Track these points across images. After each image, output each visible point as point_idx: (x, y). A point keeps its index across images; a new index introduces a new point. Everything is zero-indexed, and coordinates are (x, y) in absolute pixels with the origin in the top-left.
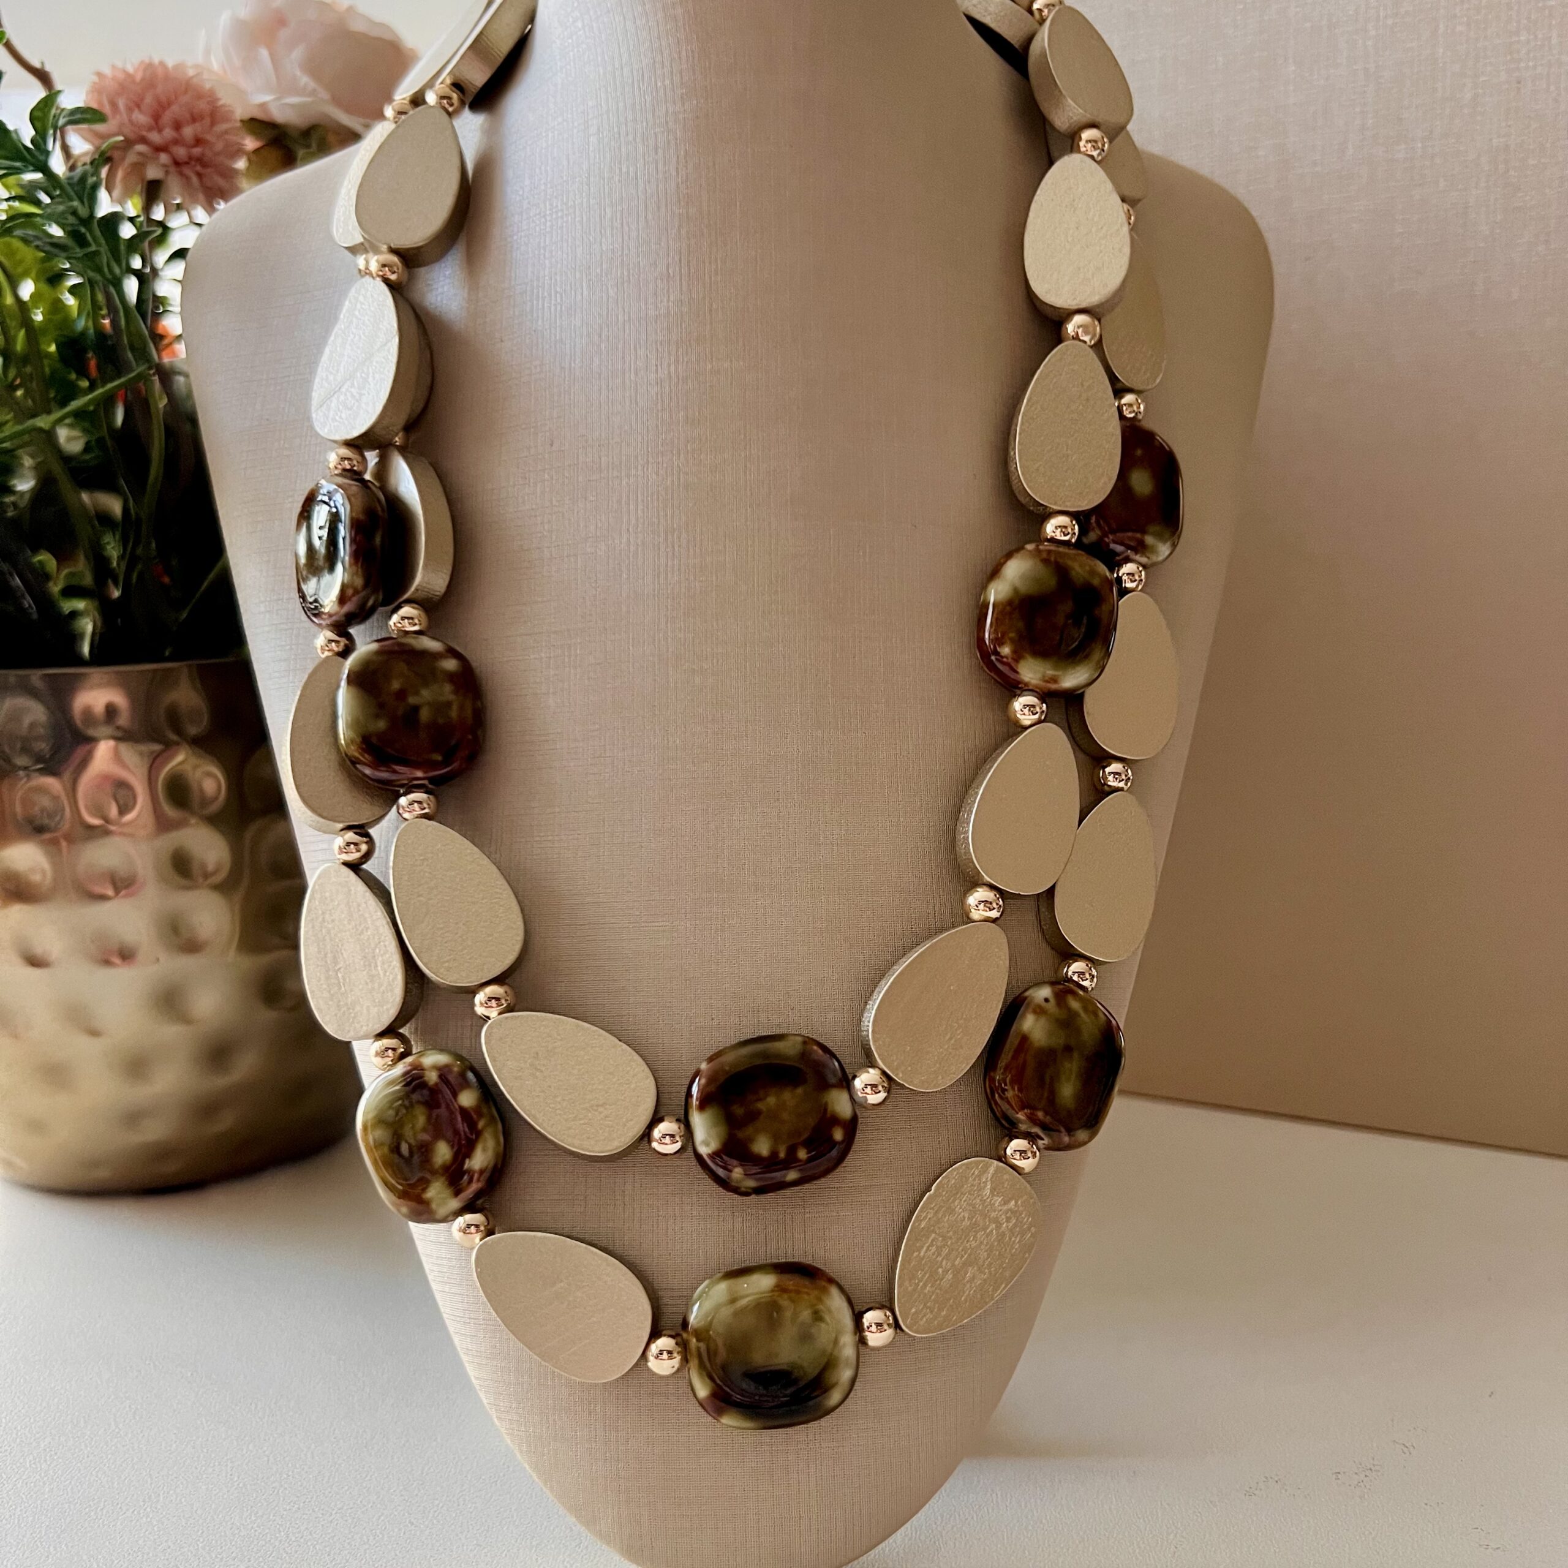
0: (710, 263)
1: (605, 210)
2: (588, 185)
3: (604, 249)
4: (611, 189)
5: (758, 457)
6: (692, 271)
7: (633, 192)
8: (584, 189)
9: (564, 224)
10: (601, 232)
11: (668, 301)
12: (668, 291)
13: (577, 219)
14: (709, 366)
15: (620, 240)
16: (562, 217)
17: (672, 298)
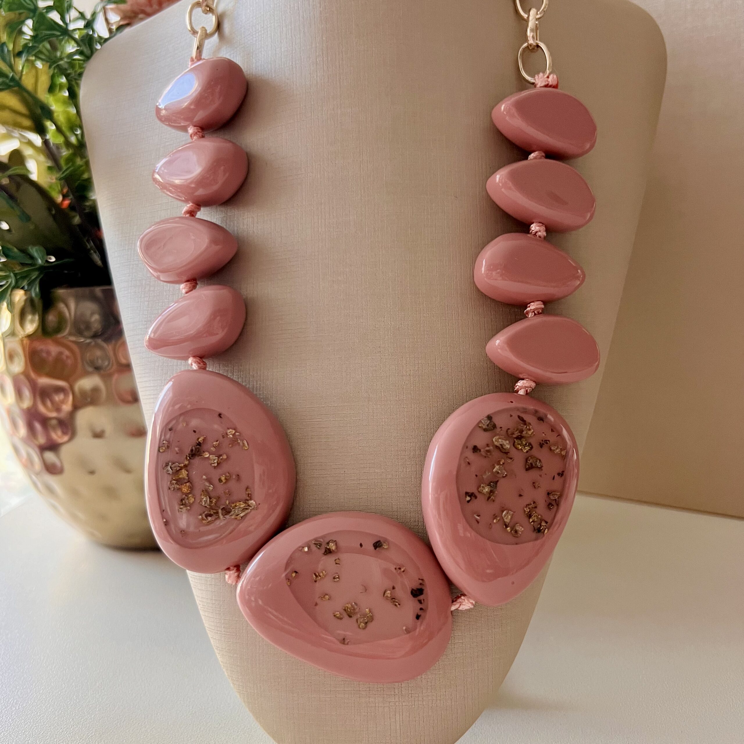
0: (339, 54)
1: (283, 29)
2: (274, 16)
3: (283, 50)
4: (286, 17)
5: (367, 161)
6: (329, 59)
7: (297, 17)
8: (272, 19)
9: (262, 39)
10: (281, 42)
11: (317, 77)
12: (317, 71)
13: (269, 35)
14: (339, 112)
15: (291, 45)
16: (261, 35)
17: (318, 75)
